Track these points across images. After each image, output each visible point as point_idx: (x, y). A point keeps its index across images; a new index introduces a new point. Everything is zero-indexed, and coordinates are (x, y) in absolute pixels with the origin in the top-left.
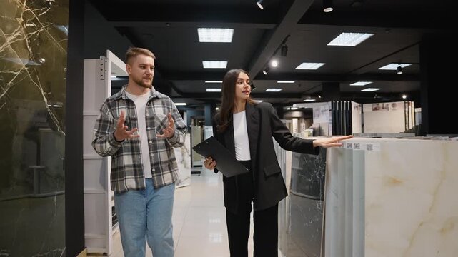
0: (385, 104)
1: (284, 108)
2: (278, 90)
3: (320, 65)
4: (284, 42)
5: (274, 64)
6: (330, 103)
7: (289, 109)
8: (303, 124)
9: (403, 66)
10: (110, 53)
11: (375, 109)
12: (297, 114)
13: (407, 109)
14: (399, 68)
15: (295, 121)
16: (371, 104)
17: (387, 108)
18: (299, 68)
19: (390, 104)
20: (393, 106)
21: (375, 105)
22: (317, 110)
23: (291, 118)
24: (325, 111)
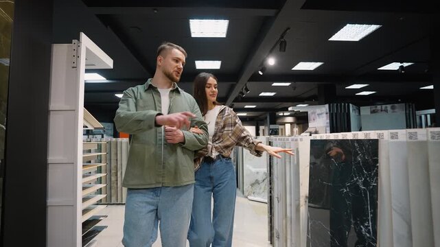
0: (384, 106)
1: (277, 113)
2: (272, 94)
3: (319, 64)
4: (282, 37)
5: (271, 62)
6: (327, 106)
7: (282, 114)
8: (296, 130)
9: (405, 65)
10: (84, 37)
11: (373, 112)
12: (290, 119)
13: (408, 112)
14: (401, 67)
15: (288, 127)
16: (369, 107)
17: (386, 111)
18: (296, 68)
19: (389, 107)
20: (393, 108)
21: (373, 108)
22: (312, 113)
23: (284, 124)
24: (321, 114)
